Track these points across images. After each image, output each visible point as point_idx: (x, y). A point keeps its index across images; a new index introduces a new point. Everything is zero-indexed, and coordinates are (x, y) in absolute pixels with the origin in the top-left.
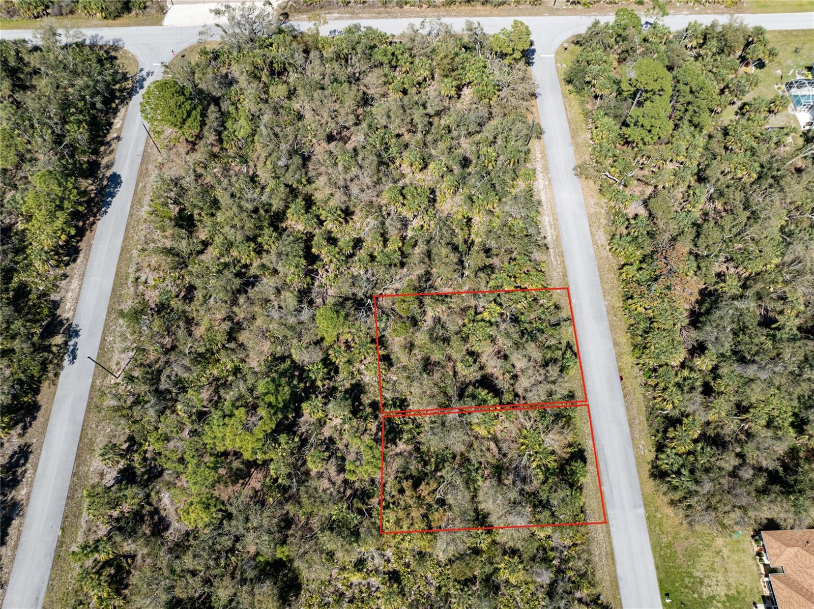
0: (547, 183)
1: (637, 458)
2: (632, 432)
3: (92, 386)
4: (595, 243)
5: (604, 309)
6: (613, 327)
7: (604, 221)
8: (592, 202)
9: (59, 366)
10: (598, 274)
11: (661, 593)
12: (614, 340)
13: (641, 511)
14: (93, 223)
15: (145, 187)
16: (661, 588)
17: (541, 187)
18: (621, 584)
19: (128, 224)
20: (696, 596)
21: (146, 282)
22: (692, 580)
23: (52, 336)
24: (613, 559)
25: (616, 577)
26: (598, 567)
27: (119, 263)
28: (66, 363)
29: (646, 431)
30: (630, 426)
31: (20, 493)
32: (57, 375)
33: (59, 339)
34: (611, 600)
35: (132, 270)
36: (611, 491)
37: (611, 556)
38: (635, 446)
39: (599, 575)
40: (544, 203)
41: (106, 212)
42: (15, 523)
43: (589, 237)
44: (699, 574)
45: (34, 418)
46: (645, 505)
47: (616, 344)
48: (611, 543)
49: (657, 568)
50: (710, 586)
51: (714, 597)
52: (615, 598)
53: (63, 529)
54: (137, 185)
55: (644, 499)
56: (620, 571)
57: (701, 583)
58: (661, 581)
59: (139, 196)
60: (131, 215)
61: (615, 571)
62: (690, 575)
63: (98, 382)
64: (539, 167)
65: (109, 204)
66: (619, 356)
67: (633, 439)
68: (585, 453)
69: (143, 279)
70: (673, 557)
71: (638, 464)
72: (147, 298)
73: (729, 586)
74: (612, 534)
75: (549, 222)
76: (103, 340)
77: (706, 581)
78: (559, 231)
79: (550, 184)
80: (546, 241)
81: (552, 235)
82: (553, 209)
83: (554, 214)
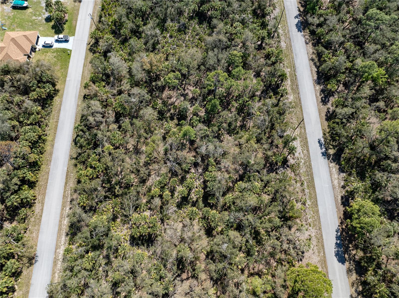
0: (58, 251)
1: (62, 97)
2: (60, 107)
3: (305, 129)
4: (43, 204)
5: (52, 164)
6: (51, 154)
7: (32, 219)
8: (34, 235)
9: (325, 139)
10: (48, 184)
13: (68, 79)
14: (341, 223)
15: (319, 252)
16: (70, 56)
17: (62, 247)
18: (84, 57)
19: (320, 223)
21: (296, 182)
22: (58, 58)
23: (335, 153)
25: (85, 60)
27: (316, 195)
28: (322, 140)
29: (54, 107)
30: (60, 110)
31: (318, 88)
32: (324, 134)
33: (331, 152)
35: (307, 191)
36: (77, 86)
38: (61, 101)
40: (64, 234)
41: (337, 231)
42: (315, 78)
43: (45, 208)
44: (54, 59)
45: (326, 115)
46: (65, 81)
47: (53, 146)
48: (83, 69)
49: (69, 62)
51: (52, 53)
52: (88, 54)
53: (295, 75)
54: (324, 253)
55: (65, 83)
56: (83, 61)
57: (55, 57)
58: (69, 58)
59: (320, 244)
60: (320, 229)
62: (58, 60)
63: (303, 131)
64: (59, 263)
65: (337, 238)
66: (53, 140)
67: (61, 104)
69: (299, 184)
70: (62, 65)
71: (62, 95)
72: (293, 173)
73: (46, 55)
75: (65, 220)
76: (308, 151)
77: (53, 57)
78: (61, 213)
79: (56, 249)
80: (70, 207)
81: (66, 210)
82: (60, 229)
83: (60, 225)
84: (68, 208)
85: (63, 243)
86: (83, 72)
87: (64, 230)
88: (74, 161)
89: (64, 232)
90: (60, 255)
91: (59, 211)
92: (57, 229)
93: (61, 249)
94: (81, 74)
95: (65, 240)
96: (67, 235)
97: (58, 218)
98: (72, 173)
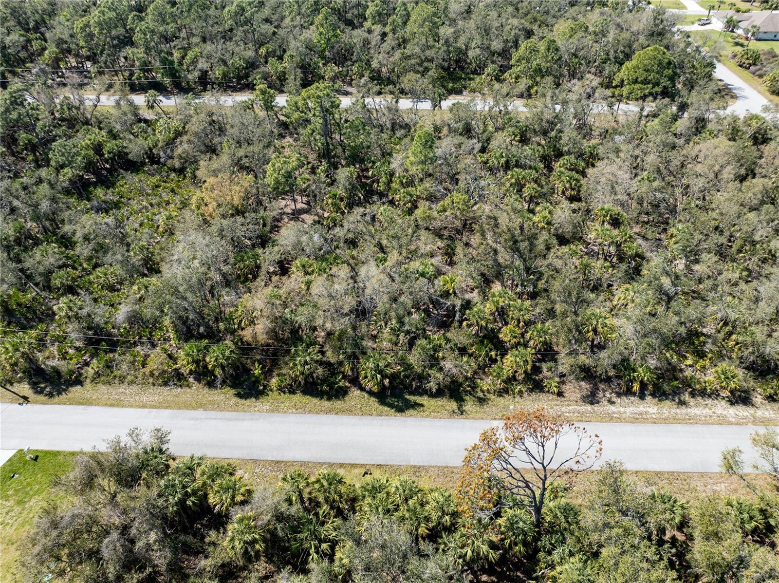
8: (719, 488)
11: (41, 451)
12: (426, 469)
16: (47, 453)
17: (719, 411)
18: (81, 407)
20: (10, 493)
22: (31, 493)
24: (112, 405)
25: (91, 404)
26: (111, 389)
30: (278, 462)
34: (70, 395)
36: (193, 419)
37: (118, 404)
39: (103, 388)
40: (683, 410)
44: (31, 503)
48: (131, 406)
49: (73, 454)
50: (7, 513)
52: (69, 400)
56: (94, 409)
57: (20, 502)
58: (56, 454)
61: (98, 404)
64: (761, 413)
68: (253, 400)
74: (140, 410)
75: (647, 413)
77: (17, 509)
78: (632, 423)
79: (730, 423)
80: (606, 403)
81: (619, 413)
82: (676, 420)
83: (666, 421)
84: (612, 408)
85: (707, 411)
86: (144, 406)
87: (673, 411)
88: (470, 405)
89: (678, 411)
90: (741, 414)
91: (628, 428)
92: (678, 427)
93: (725, 413)
94: (146, 410)
95: (696, 406)
96: (682, 403)
97: (650, 427)
98: (506, 408)
